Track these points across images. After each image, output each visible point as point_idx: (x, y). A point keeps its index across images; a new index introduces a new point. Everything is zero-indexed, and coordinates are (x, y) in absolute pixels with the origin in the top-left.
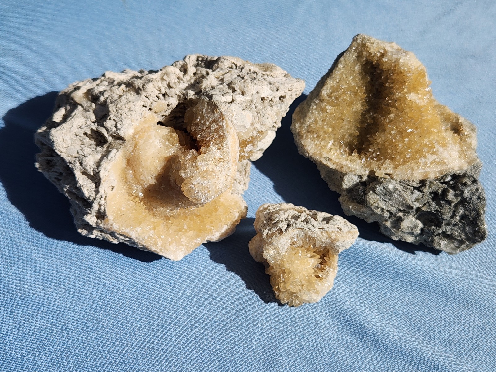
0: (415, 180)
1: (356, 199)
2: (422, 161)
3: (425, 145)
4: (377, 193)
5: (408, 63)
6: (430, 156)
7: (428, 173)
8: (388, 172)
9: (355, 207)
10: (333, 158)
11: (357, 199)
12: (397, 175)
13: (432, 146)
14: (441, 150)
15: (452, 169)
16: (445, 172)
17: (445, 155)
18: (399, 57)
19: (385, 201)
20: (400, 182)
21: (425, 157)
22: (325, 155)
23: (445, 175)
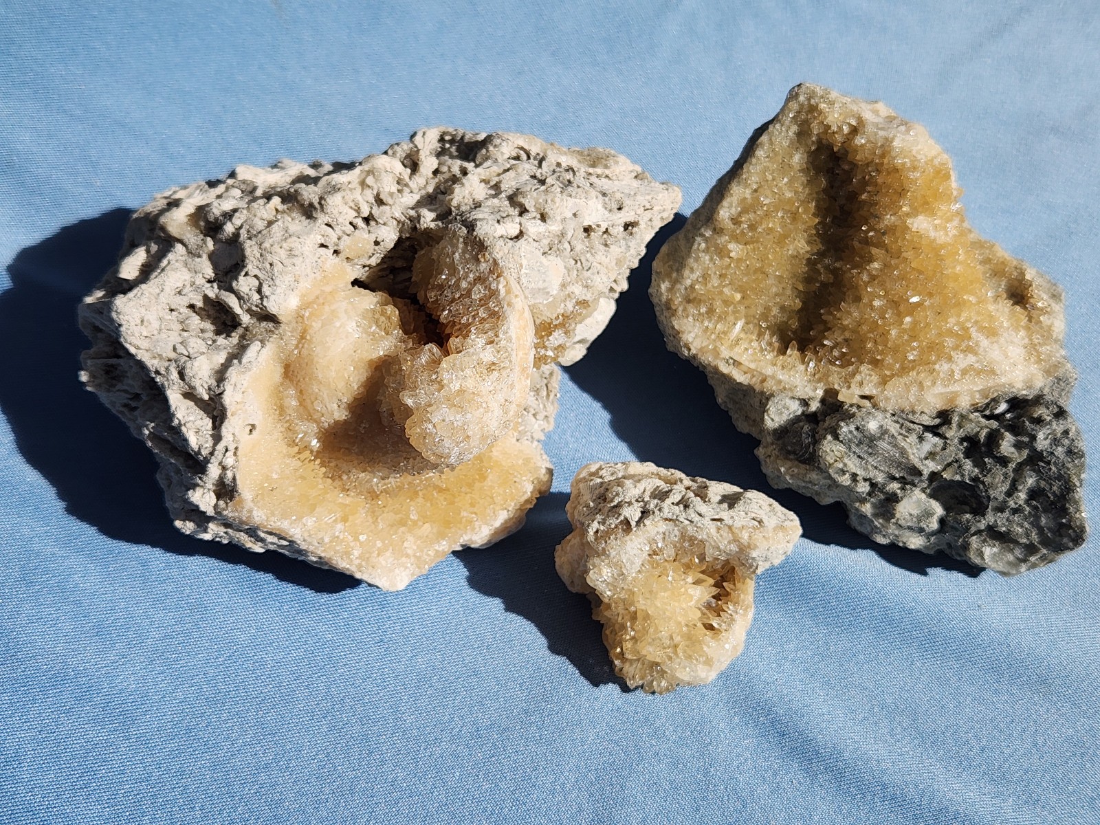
0: (926, 411)
1: (794, 453)
2: (942, 368)
3: (950, 332)
4: (841, 439)
5: (912, 148)
6: (961, 356)
7: (956, 395)
8: (867, 393)
9: (792, 469)
10: (744, 359)
11: (798, 452)
12: (887, 399)
13: (964, 335)
14: (985, 343)
15: (1009, 385)
16: (993, 393)
17: (994, 354)
18: (891, 136)
19: (859, 457)
20: (894, 415)
21: (950, 359)
22: (725, 353)
23: (993, 400)
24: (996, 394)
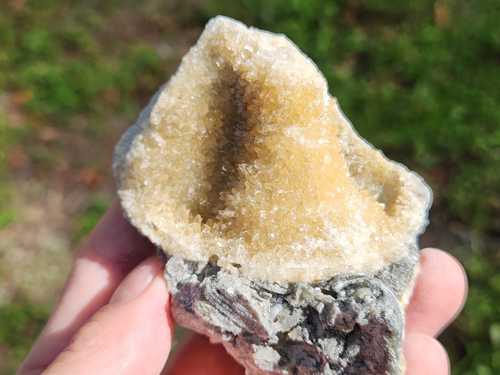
0: (278, 282)
1: (185, 303)
2: (297, 248)
3: (308, 220)
4: (207, 298)
5: (287, 71)
6: (314, 240)
7: (303, 271)
8: (238, 262)
9: (181, 315)
10: (160, 224)
11: (187, 302)
12: (250, 269)
13: (319, 223)
14: (333, 231)
15: (350, 267)
16: (334, 272)
17: (342, 241)
18: (272, 60)
19: (223, 314)
20: (253, 282)
21: (303, 242)
22: (149, 219)
23: (333, 279)
24: (335, 274)
